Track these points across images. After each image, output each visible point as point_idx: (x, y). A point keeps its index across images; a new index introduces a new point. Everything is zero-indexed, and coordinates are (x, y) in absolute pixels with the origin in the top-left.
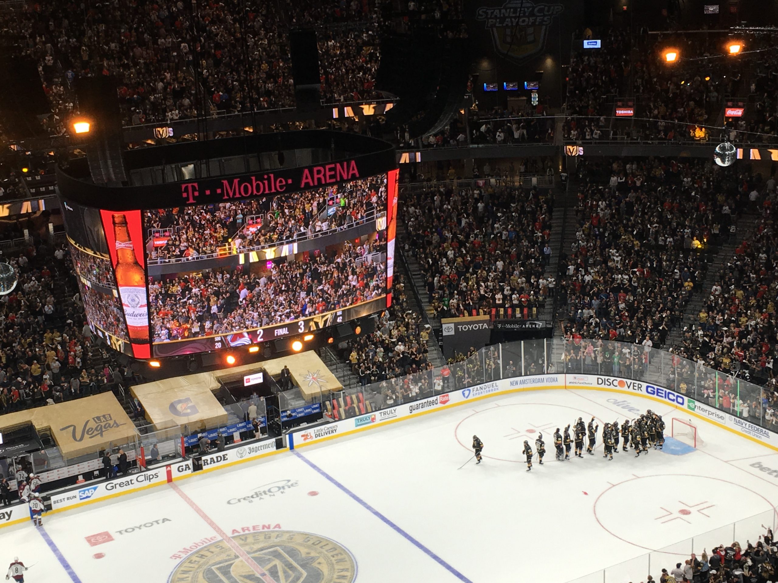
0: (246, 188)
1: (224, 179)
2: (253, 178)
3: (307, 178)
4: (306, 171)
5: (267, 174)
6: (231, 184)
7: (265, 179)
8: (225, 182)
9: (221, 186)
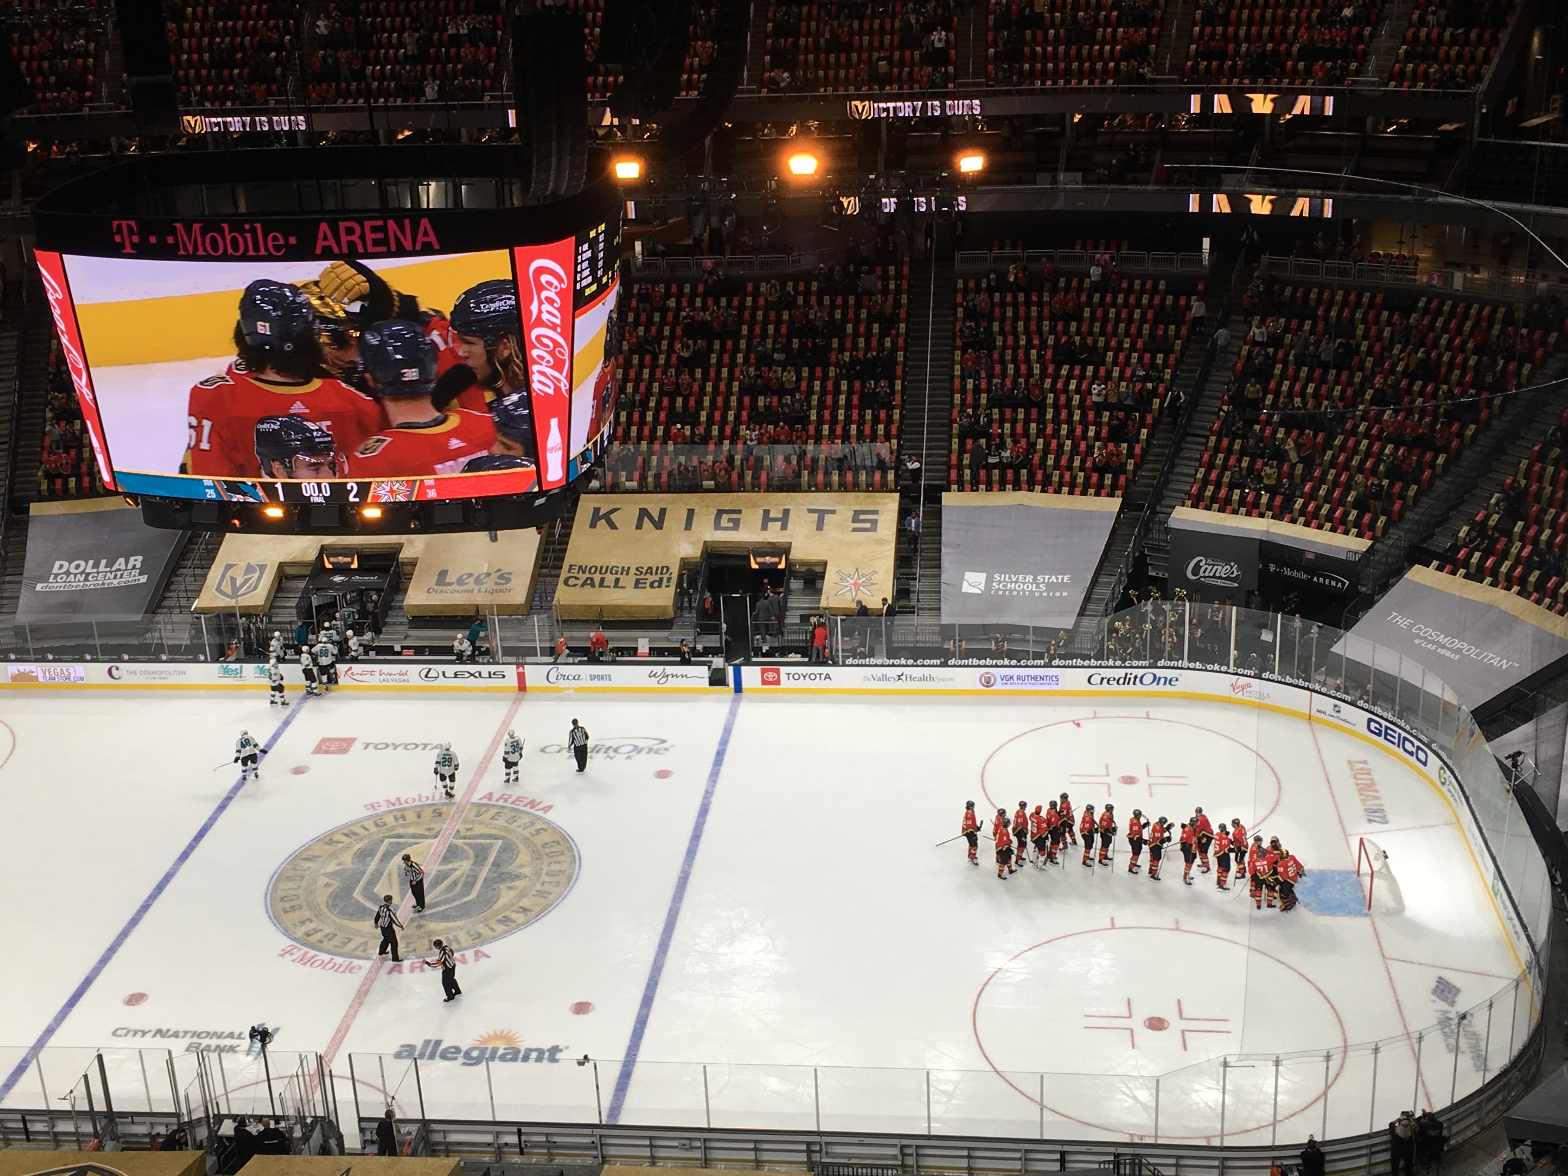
0: (214, 241)
1: (178, 221)
2: (225, 226)
3: (325, 238)
4: (324, 226)
5: (251, 222)
6: (189, 230)
7: (247, 231)
8: (178, 225)
9: (173, 232)
